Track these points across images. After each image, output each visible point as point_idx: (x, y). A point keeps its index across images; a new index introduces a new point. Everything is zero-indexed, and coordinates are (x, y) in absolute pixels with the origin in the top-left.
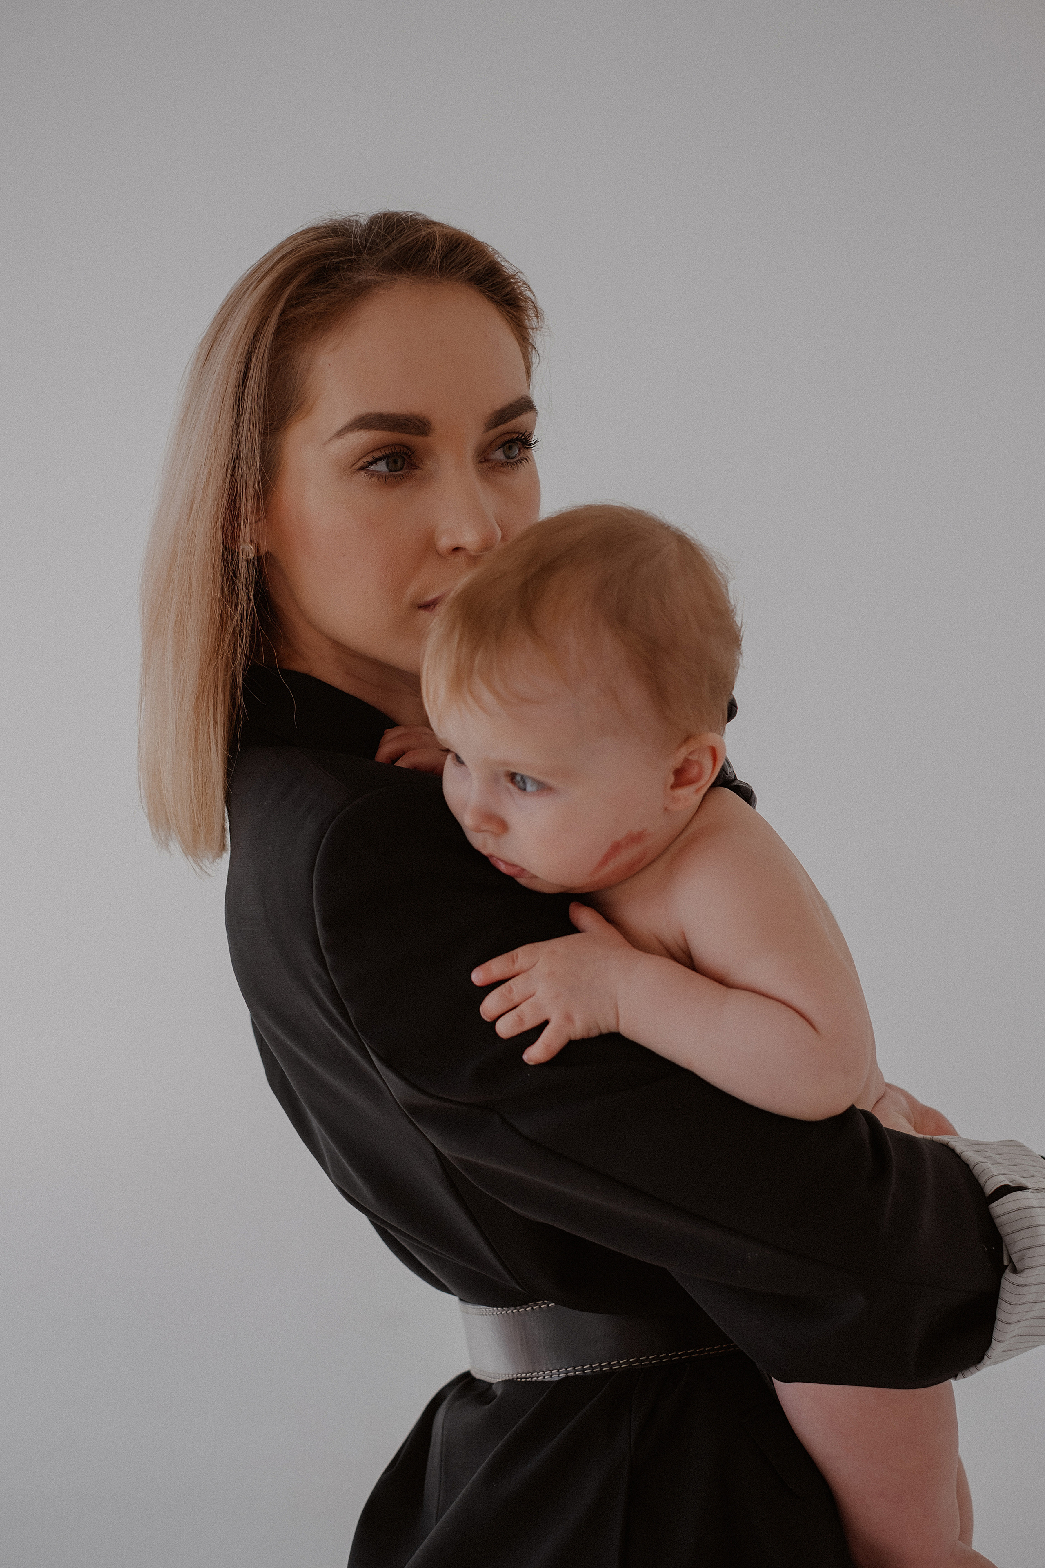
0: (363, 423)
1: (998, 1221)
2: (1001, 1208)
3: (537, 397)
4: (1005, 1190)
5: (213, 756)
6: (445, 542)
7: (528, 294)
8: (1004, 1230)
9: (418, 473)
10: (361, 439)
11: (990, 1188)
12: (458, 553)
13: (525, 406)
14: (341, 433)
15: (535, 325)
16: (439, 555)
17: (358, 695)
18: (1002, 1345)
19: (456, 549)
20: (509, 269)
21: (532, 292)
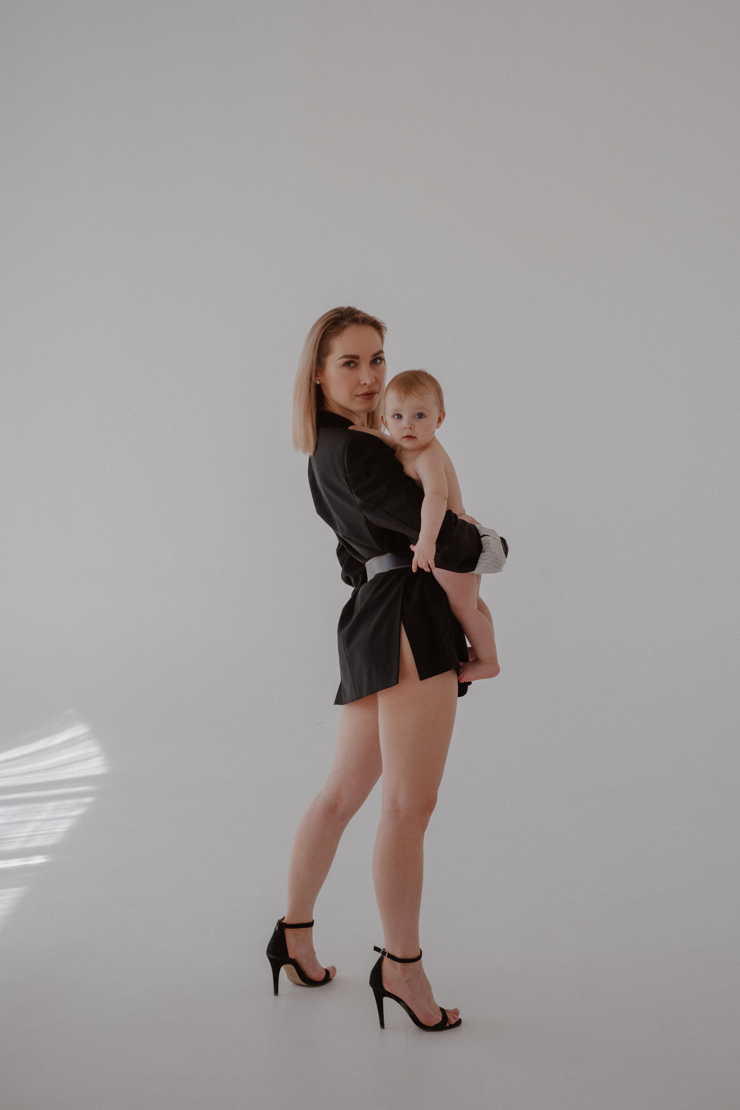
0: (345, 356)
1: (482, 542)
2: (483, 539)
3: (384, 350)
4: (484, 535)
5: (309, 425)
6: (362, 382)
7: (384, 326)
8: (483, 544)
9: (357, 367)
10: (345, 360)
11: (481, 535)
12: (365, 385)
13: (381, 352)
14: (340, 359)
15: (385, 332)
16: (362, 385)
17: (343, 416)
18: (479, 568)
19: (365, 384)
20: (379, 321)
21: (385, 325)
